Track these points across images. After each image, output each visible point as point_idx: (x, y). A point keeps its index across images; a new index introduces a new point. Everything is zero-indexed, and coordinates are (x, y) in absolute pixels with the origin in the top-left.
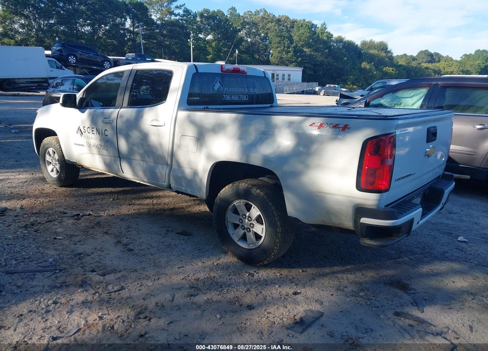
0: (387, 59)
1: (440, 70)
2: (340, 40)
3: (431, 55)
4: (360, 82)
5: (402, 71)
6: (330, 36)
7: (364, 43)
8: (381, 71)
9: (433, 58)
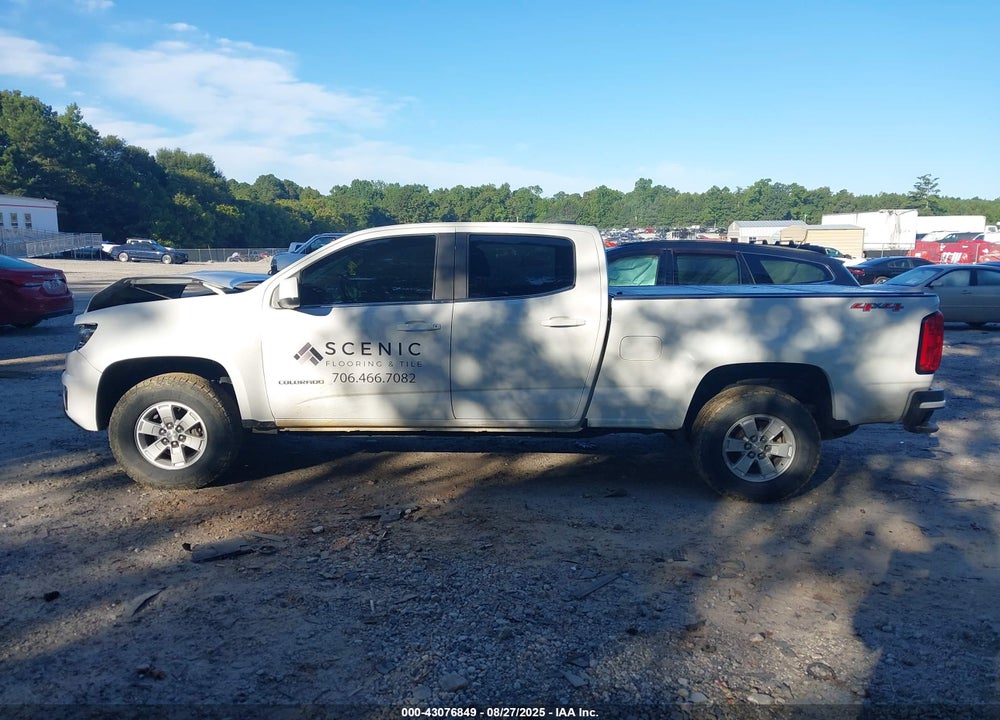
0: (217, 188)
1: (310, 213)
2: (115, 145)
3: (280, 185)
4: (176, 235)
5: (250, 212)
6: (91, 134)
7: (164, 154)
8: (213, 211)
9: (286, 189)
